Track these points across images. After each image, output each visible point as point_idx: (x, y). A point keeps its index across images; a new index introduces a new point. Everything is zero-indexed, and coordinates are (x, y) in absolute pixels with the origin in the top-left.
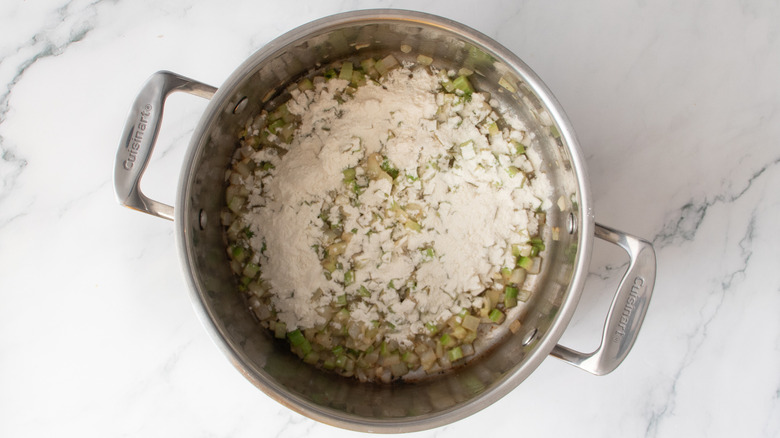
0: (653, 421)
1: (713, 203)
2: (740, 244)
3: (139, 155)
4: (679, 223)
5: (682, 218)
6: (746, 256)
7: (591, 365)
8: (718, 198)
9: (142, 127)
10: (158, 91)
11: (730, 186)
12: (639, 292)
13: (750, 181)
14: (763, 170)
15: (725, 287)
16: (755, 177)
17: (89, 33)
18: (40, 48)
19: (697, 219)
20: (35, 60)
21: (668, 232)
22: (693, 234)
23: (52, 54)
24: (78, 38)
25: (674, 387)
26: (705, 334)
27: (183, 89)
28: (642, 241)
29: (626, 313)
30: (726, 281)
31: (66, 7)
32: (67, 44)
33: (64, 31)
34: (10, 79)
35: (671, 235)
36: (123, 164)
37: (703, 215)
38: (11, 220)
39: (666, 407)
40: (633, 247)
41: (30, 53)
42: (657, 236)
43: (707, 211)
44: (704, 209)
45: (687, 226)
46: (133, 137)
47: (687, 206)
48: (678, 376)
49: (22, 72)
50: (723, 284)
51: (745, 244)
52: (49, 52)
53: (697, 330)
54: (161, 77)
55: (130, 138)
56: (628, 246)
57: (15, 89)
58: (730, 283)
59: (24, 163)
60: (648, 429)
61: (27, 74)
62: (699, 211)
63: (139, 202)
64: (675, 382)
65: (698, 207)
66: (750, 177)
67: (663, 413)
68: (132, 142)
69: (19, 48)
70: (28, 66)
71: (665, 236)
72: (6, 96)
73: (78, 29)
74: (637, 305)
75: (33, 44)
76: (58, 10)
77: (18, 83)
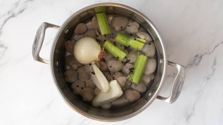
0: (188, 117)
1: (204, 55)
2: (212, 66)
3: (39, 46)
4: (194, 61)
5: (195, 59)
6: (213, 70)
7: (168, 101)
8: (205, 53)
9: (39, 38)
10: (43, 28)
11: (209, 50)
12: (181, 80)
13: (214, 48)
14: (218, 45)
15: (208, 79)
16: (216, 47)
17: (24, 10)
18: (10, 15)
19: (200, 60)
20: (9, 18)
21: (191, 63)
22: (198, 64)
23: (14, 16)
24: (21, 12)
25: (194, 108)
26: (202, 92)
27: (50, 27)
28: (181, 65)
29: (177, 86)
30: (208, 77)
31: (18, 3)
32: (18, 14)
33: (17, 10)
34: (2, 24)
35: (192, 64)
36: (34, 49)
37: (201, 58)
38: (3, 64)
39: (192, 113)
40: (179, 67)
41: (8, 16)
42: (188, 65)
43: (202, 57)
44: (201, 57)
45: (197, 61)
46: (37, 41)
47: (196, 56)
48: (195, 104)
49: (5, 22)
50: (207, 78)
51: (213, 66)
52: (13, 16)
53: (200, 91)
54: (44, 24)
55: (36, 41)
56: (177, 67)
57: (4, 27)
58: (209, 78)
59: (7, 48)
60: (187, 120)
61: (7, 22)
62: (200, 57)
63: (39, 59)
64: (194, 106)
65: (200, 56)
66: (214, 47)
67: (191, 115)
68: (36, 42)
69: (4, 15)
70: (7, 20)
71: (190, 65)
72: (1, 29)
73: (21, 9)
74: (180, 84)
75: (8, 14)
76: (15, 4)
77: (4, 25)
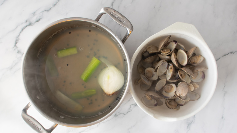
0: (189, 125)
17: (41, 20)
18: (28, 23)
20: (26, 26)
24: (38, 21)
25: (195, 116)
31: (35, 13)
32: (35, 23)
33: (34, 19)
34: (20, 32)
39: (193, 121)
41: (25, 25)
49: (23, 30)
52: (30, 24)
57: (21, 34)
59: (23, 54)
61: (24, 30)
69: (22, 23)
70: (25, 28)
72: (18, 36)
73: (38, 19)
75: (26, 22)
76: (33, 13)
77: (22, 33)
